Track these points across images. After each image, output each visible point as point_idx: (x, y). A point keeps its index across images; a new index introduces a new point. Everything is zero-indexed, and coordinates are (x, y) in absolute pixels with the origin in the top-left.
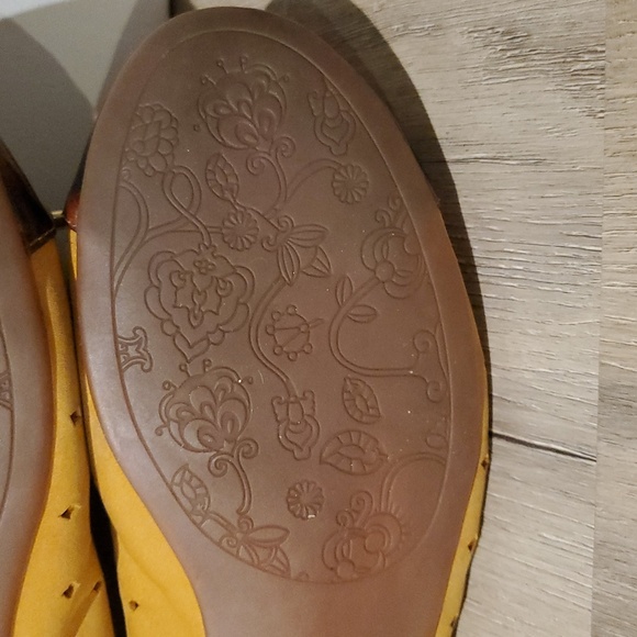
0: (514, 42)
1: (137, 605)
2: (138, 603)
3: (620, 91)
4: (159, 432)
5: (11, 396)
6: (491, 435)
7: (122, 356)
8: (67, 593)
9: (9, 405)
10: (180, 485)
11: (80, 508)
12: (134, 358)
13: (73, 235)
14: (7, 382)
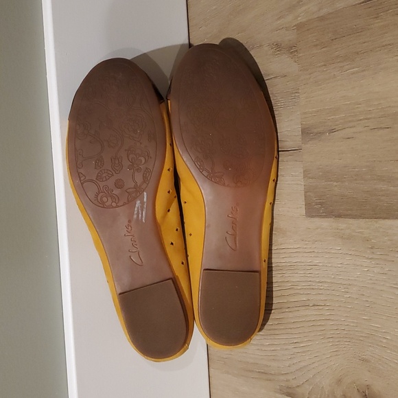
0: (278, 47)
1: (185, 202)
3: (301, 55)
4: (191, 148)
5: (156, 138)
6: (278, 151)
8: (169, 192)
10: (196, 162)
11: (172, 169)
12: (185, 130)
13: (169, 101)
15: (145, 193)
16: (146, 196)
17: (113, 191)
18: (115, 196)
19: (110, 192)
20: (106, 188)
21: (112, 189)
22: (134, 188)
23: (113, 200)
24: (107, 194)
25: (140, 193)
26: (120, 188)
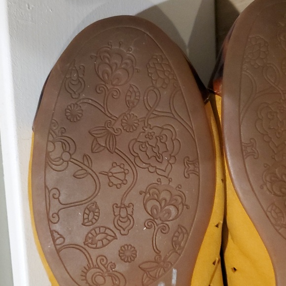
1: (235, 269)
2: (236, 268)
4: (262, 187)
5: (199, 170)
7: (244, 152)
8: (214, 263)
9: (198, 174)
10: (270, 212)
12: (250, 153)
14: (197, 163)
15: (175, 271)
16: (176, 275)
17: (115, 266)
18: (118, 275)
19: (109, 267)
20: (102, 261)
21: (114, 263)
22: (156, 261)
23: (114, 281)
24: (105, 270)
25: (166, 269)
26: (129, 262)
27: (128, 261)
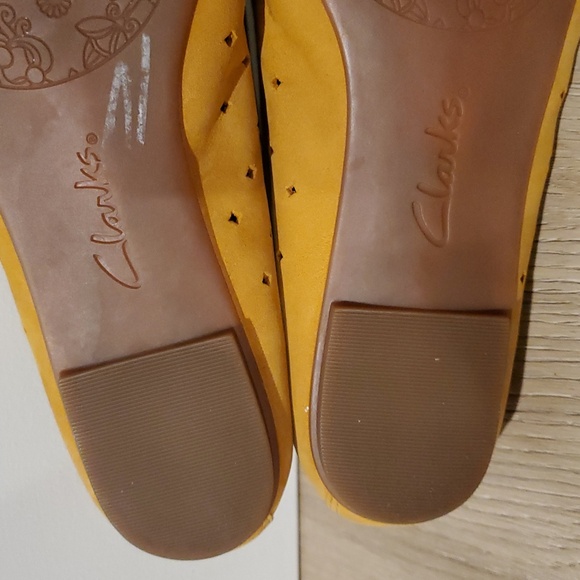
1: (279, 83)
2: (281, 80)
8: (228, 40)
15: (145, 39)
16: (149, 49)
17: (30, 24)
18: (37, 44)
19: (19, 28)
20: (4, 15)
21: (28, 20)
22: (107, 18)
23: (30, 57)
24: (11, 35)
25: (129, 36)
26: (56, 17)
27: (53, 16)
